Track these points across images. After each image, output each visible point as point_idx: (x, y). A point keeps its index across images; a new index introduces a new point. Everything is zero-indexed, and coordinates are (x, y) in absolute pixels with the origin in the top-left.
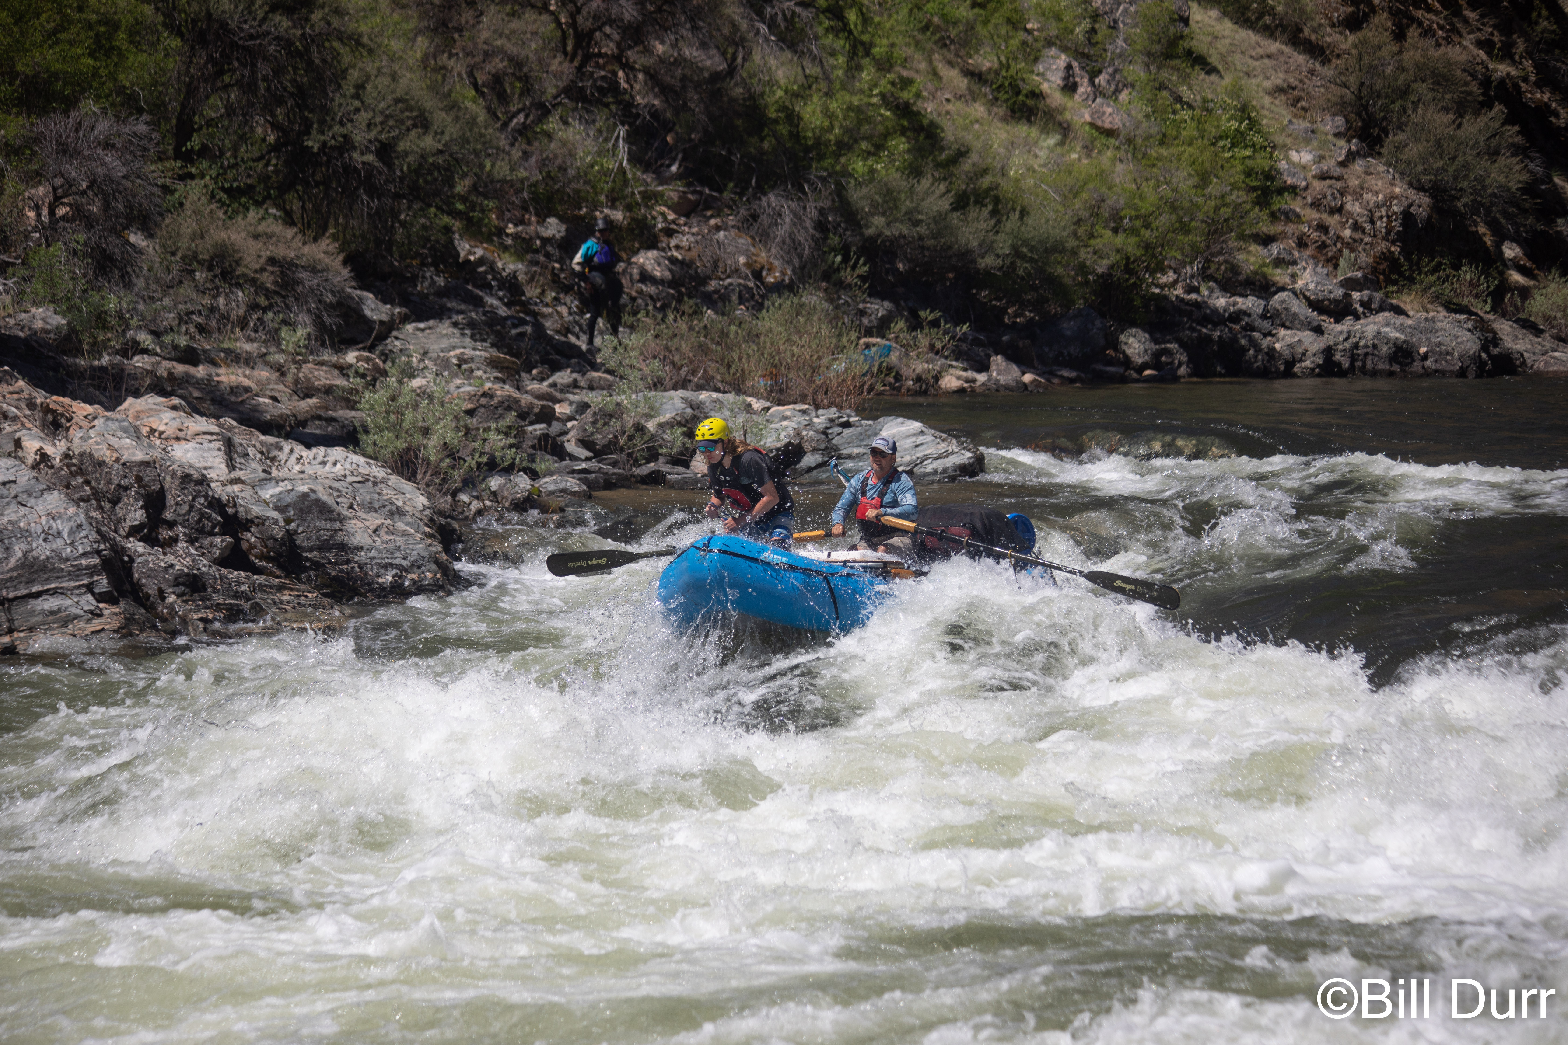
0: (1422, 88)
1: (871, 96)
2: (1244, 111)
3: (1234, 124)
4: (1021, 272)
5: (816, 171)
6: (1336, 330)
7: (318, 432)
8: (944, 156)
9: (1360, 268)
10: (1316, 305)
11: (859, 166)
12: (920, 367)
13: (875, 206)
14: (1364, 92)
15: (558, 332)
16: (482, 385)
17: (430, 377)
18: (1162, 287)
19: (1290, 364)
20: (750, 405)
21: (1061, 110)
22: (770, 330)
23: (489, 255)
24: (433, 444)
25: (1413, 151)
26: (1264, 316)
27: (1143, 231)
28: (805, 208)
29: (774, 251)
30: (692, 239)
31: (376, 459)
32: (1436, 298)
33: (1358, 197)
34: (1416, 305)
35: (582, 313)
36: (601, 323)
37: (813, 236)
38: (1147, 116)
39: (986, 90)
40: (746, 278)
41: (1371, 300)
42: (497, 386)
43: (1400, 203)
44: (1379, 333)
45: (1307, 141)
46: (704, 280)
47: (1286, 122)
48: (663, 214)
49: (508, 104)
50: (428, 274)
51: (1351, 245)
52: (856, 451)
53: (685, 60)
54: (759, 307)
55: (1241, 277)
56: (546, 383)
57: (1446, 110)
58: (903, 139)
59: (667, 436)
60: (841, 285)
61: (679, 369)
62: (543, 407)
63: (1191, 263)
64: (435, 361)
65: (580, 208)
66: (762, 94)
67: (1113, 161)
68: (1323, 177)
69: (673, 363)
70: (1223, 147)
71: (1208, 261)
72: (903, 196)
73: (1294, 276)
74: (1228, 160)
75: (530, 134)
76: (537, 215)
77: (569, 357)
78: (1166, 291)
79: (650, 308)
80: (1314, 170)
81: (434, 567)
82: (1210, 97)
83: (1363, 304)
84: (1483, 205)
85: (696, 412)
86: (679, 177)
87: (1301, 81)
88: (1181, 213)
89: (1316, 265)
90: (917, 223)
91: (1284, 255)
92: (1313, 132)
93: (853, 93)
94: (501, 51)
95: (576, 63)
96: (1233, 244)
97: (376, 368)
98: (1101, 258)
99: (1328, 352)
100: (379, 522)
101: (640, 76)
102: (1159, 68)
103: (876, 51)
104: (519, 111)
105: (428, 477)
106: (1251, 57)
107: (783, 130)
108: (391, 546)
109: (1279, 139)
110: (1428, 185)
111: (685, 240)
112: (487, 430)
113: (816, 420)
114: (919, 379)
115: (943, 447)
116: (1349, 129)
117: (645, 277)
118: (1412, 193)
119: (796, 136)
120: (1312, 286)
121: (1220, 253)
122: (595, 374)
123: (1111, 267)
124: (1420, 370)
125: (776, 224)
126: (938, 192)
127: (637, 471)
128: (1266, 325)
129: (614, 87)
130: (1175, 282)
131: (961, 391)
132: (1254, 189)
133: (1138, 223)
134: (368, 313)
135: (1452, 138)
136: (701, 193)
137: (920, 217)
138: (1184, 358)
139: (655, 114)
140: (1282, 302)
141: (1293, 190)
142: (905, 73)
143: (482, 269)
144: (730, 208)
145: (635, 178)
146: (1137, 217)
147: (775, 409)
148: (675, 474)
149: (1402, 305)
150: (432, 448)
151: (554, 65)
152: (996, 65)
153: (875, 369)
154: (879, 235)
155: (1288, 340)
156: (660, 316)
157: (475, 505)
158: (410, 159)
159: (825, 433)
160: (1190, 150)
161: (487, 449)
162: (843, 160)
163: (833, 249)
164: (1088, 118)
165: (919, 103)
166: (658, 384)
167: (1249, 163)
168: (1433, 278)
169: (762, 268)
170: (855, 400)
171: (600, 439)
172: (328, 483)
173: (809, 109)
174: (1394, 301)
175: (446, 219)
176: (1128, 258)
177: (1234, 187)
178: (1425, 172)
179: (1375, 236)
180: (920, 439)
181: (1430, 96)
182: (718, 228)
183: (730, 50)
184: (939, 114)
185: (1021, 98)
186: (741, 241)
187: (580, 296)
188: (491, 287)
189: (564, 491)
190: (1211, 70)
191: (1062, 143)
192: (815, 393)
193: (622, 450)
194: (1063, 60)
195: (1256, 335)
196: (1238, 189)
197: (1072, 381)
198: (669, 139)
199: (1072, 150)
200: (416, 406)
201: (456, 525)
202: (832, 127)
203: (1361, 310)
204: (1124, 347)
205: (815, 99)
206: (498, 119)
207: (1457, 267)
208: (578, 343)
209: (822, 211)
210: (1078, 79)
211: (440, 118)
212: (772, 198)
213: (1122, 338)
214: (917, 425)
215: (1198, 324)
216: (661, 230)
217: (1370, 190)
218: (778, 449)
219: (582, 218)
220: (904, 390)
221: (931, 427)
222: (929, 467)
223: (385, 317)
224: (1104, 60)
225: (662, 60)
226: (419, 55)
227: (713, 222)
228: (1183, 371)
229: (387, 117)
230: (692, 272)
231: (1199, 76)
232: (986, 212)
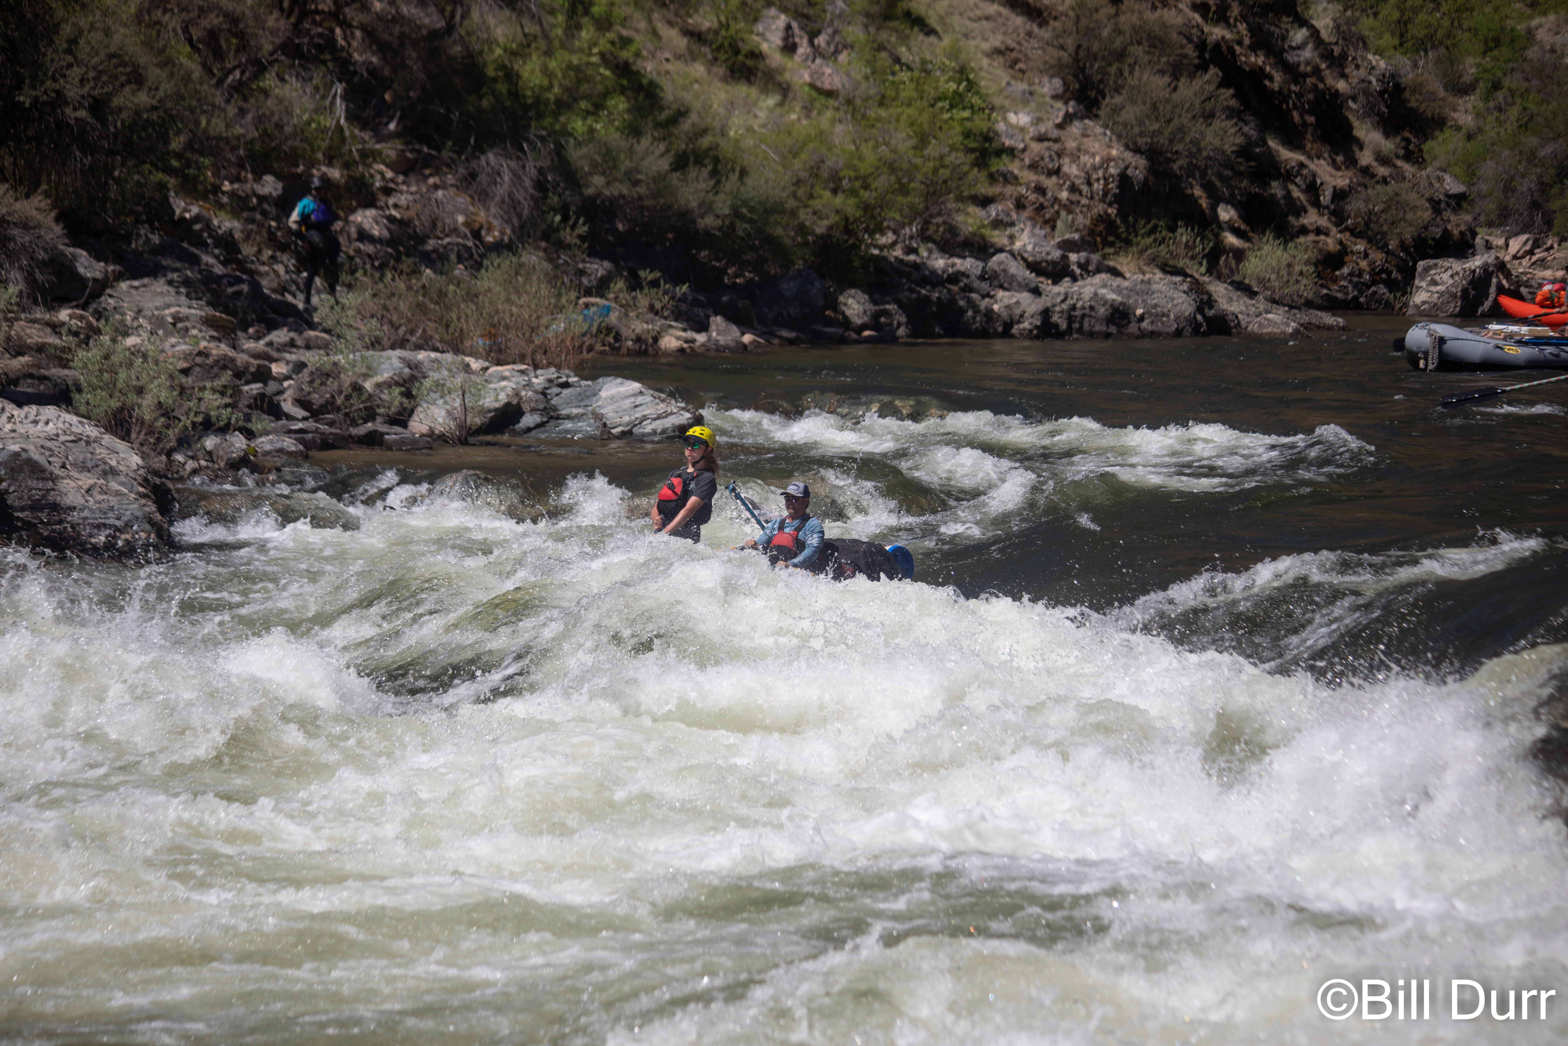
0: (1138, 51)
1: (590, 55)
2: (962, 72)
3: (953, 86)
4: (740, 233)
5: (535, 130)
6: (1054, 291)
7: (30, 390)
8: (663, 116)
9: (1077, 230)
10: (1035, 267)
11: (578, 126)
12: (641, 327)
13: (594, 165)
14: (1082, 54)
15: (274, 291)
16: (197, 344)
17: (145, 335)
18: (881, 248)
19: (1008, 325)
20: (468, 365)
21: (781, 71)
22: (489, 290)
23: (205, 213)
24: (147, 402)
25: (1130, 114)
26: (982, 278)
27: (862, 192)
28: (524, 167)
29: (493, 210)
30: (410, 198)
31: (89, 418)
32: (1153, 260)
33: (1075, 159)
34: (1132, 267)
35: (299, 271)
36: (318, 281)
37: (532, 196)
38: (866, 78)
39: (705, 50)
40: (465, 237)
41: (1088, 262)
42: (212, 345)
43: (1117, 165)
44: (1096, 294)
45: (1025, 103)
46: (422, 239)
47: (1004, 84)
48: (381, 173)
49: (223, 60)
50: (142, 232)
51: (1069, 207)
52: (575, 411)
53: (403, 17)
54: (478, 266)
55: (960, 238)
56: (262, 342)
57: (1162, 72)
58: (623, 99)
59: (385, 396)
60: (560, 245)
61: (397, 328)
62: (259, 366)
63: (910, 224)
64: (149, 319)
65: (297, 166)
66: (481, 52)
67: (833, 122)
68: (1041, 138)
69: (391, 323)
70: (942, 109)
71: (927, 222)
72: (622, 156)
73: (1012, 238)
74: (946, 121)
75: (245, 91)
76: (253, 172)
77: (285, 316)
78: (885, 253)
79: (368, 267)
80: (1032, 132)
81: (148, 527)
82: (929, 57)
83: (1080, 265)
84: (1198, 168)
85: (415, 372)
86: (396, 135)
87: (1019, 43)
88: (900, 174)
89: (1034, 226)
90: (636, 183)
91: (1002, 216)
92: (1031, 93)
93: (572, 52)
94: (217, 7)
95: (293, 20)
96: (952, 205)
97: (90, 326)
98: (821, 218)
99: (1046, 313)
100: (91, 482)
101: (358, 33)
102: (878, 29)
103: (595, 10)
104: (235, 68)
105: (142, 436)
106: (970, 19)
107: (502, 88)
108: (104, 506)
109: (997, 101)
110: (1144, 148)
111: (403, 199)
112: (202, 389)
113: (534, 380)
114: (638, 339)
115: (662, 408)
116: (1066, 90)
117: (363, 235)
118: (1128, 156)
119: (515, 94)
120: (1029, 248)
121: (939, 214)
122: (312, 333)
123: (831, 228)
124: (1137, 332)
125: (495, 183)
126: (658, 152)
127: (354, 431)
128: (985, 286)
129: (331, 43)
130: (894, 243)
131: (682, 350)
132: (972, 150)
133: (857, 184)
134: (81, 270)
135: (1168, 101)
136: (419, 152)
137: (640, 177)
138: (903, 319)
139: (373, 71)
140: (1001, 263)
141: (1011, 152)
142: (625, 33)
143: (197, 227)
144: (449, 167)
145: (353, 136)
146: (857, 178)
147: (493, 369)
148: (393, 434)
149: (1119, 267)
150: (146, 407)
151: (271, 22)
152: (716, 25)
153: (594, 330)
154: (599, 194)
155: (1006, 302)
156: (377, 275)
157: (190, 465)
158: (124, 115)
159: (544, 394)
160: (909, 111)
161: (203, 409)
162: (562, 119)
163: (553, 209)
164: (807, 78)
165: (639, 62)
166: (376, 344)
167: (968, 124)
168: (1149, 240)
169: (481, 227)
170: (573, 359)
171: (317, 399)
172: (40, 442)
173: (528, 68)
174: (1111, 264)
175: (160, 176)
176: (847, 219)
177: (953, 148)
178: (1141, 134)
179: (1092, 198)
180: (640, 400)
181: (1146, 58)
182: (436, 187)
183: (449, 8)
184: (659, 74)
185: (740, 58)
186: (460, 200)
187: (297, 255)
188: (206, 245)
189: (281, 451)
190: (930, 31)
191: (781, 104)
192: (534, 352)
193: (338, 409)
194: (782, 20)
195: (974, 296)
196: (957, 150)
197: (791, 342)
198: (387, 97)
199: (791, 110)
200: (130, 365)
201: (170, 485)
202: (551, 86)
203: (1078, 271)
204: (844, 308)
205: (534, 57)
206: (213, 75)
207: (1173, 229)
208: (294, 301)
209: (541, 171)
210: (797, 40)
211: (154, 73)
212: (491, 156)
213: (841, 299)
214: (636, 386)
215: (918, 285)
216: (379, 189)
217: (1087, 152)
218: (496, 410)
219: (299, 176)
220: (624, 351)
221: (650, 388)
222: (648, 427)
223: (98, 275)
224: (823, 21)
225: (379, 17)
226: (133, 10)
227: (431, 181)
228: (901, 331)
229: (100, 73)
230: (410, 231)
231: (918, 38)
232: (705, 172)
